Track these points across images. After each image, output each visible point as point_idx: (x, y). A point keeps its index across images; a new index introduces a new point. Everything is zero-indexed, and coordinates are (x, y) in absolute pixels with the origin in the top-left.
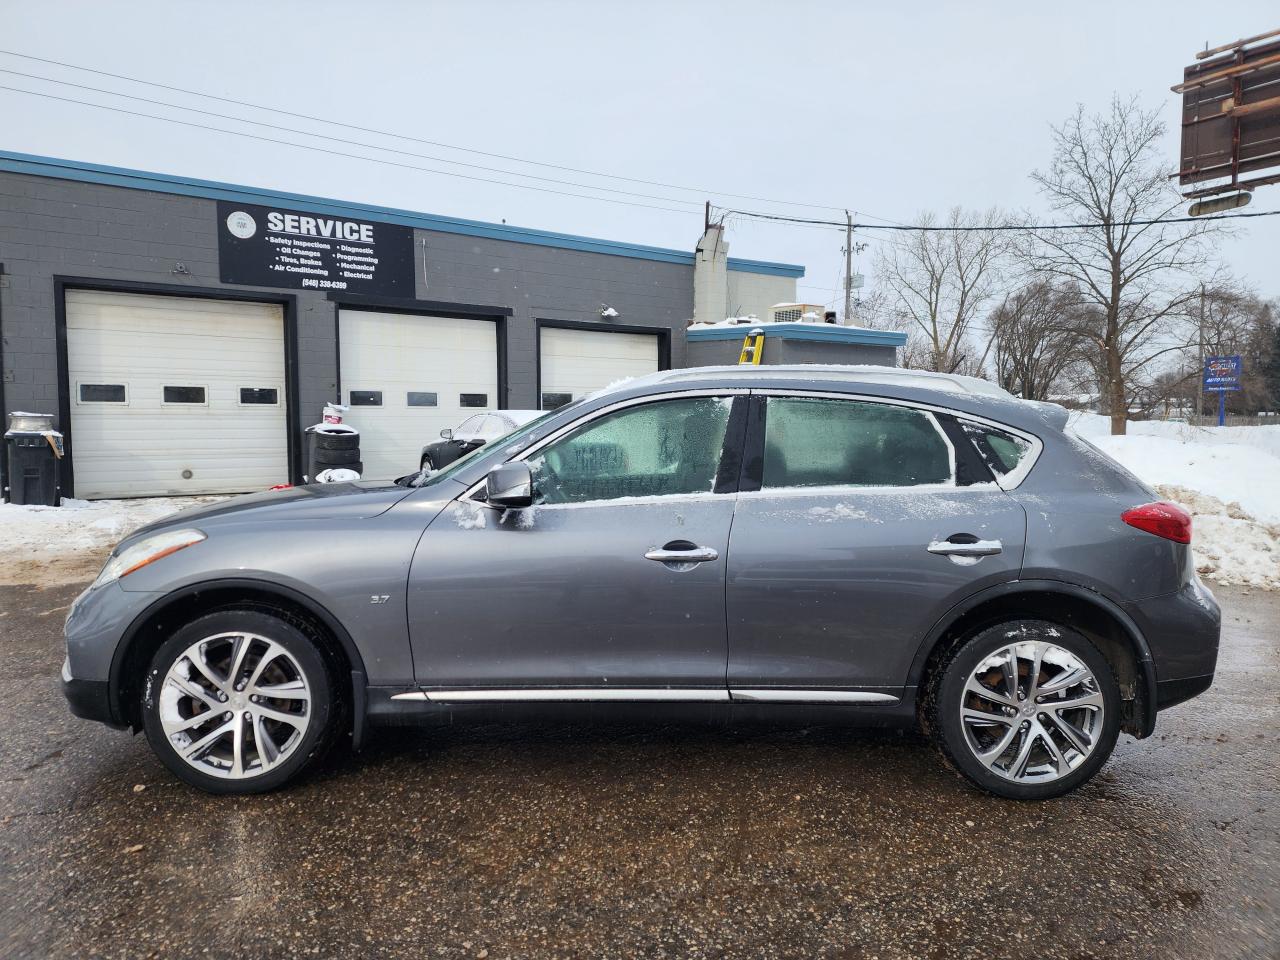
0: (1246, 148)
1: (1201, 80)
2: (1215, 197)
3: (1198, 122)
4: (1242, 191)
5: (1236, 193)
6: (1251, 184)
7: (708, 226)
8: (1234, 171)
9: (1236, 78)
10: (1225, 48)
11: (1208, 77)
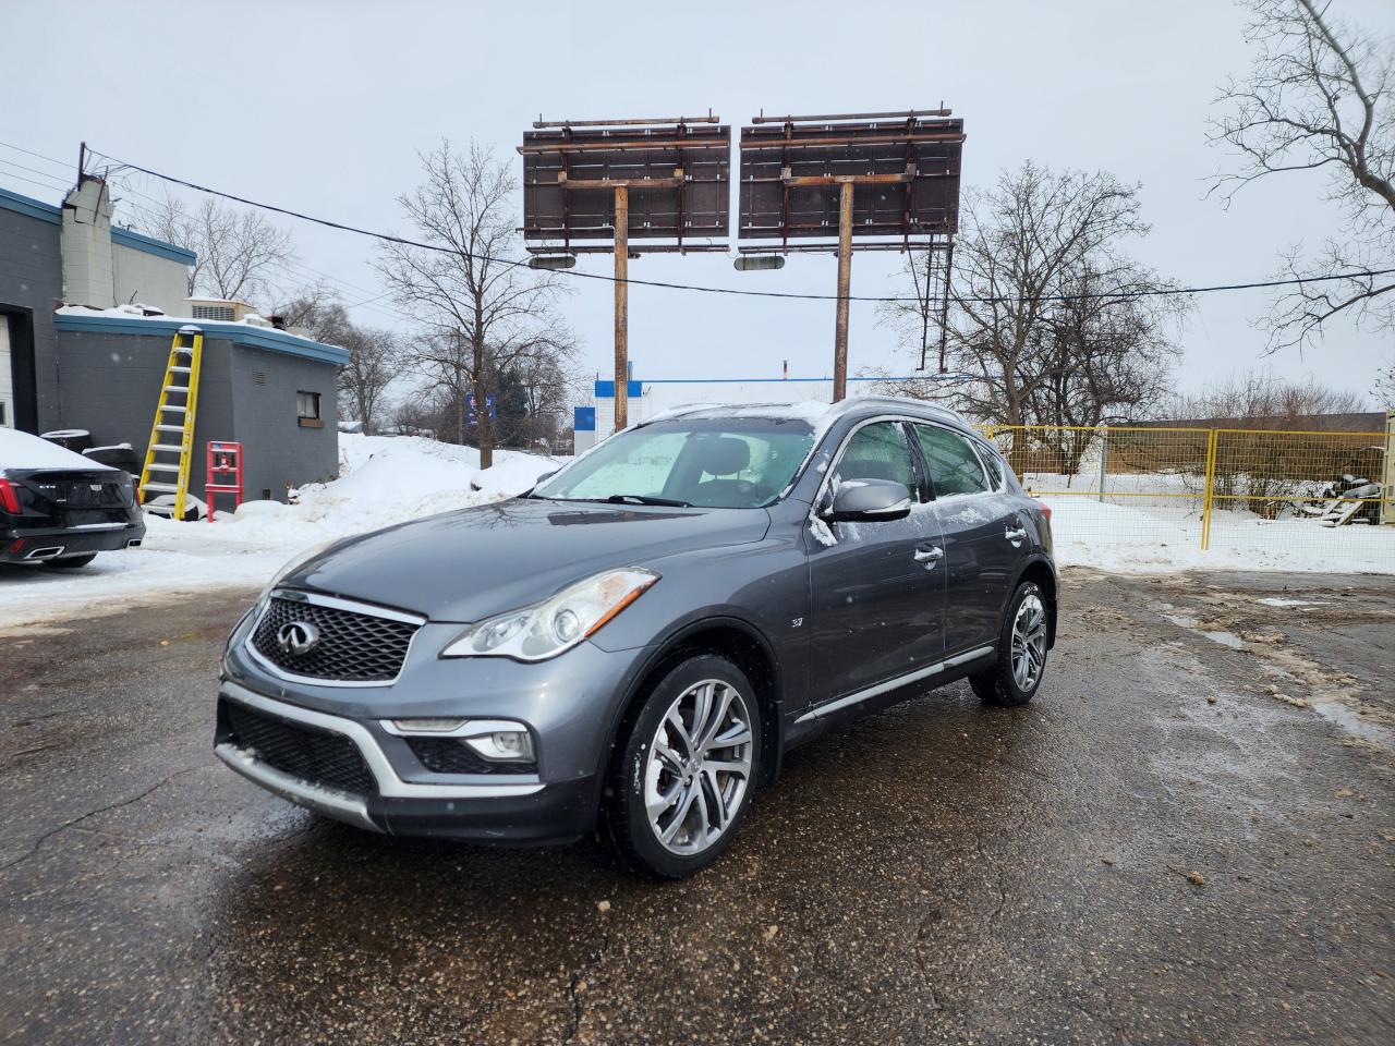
0: (575, 218)
1: (539, 148)
2: (548, 255)
3: (537, 185)
4: (570, 255)
5: (564, 255)
6: (577, 250)
7: (83, 178)
8: (567, 235)
9: (566, 154)
10: (556, 124)
11: (546, 147)
